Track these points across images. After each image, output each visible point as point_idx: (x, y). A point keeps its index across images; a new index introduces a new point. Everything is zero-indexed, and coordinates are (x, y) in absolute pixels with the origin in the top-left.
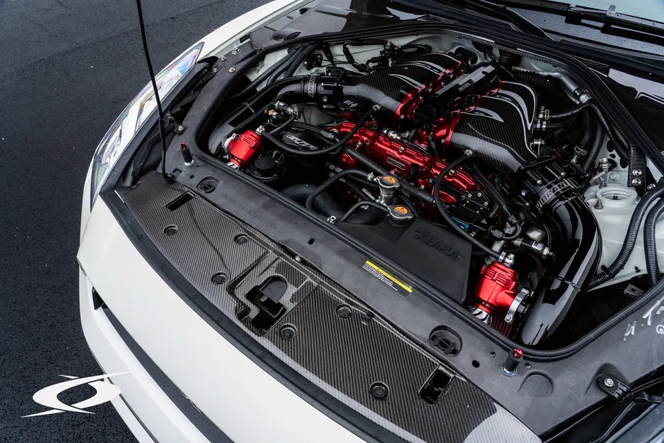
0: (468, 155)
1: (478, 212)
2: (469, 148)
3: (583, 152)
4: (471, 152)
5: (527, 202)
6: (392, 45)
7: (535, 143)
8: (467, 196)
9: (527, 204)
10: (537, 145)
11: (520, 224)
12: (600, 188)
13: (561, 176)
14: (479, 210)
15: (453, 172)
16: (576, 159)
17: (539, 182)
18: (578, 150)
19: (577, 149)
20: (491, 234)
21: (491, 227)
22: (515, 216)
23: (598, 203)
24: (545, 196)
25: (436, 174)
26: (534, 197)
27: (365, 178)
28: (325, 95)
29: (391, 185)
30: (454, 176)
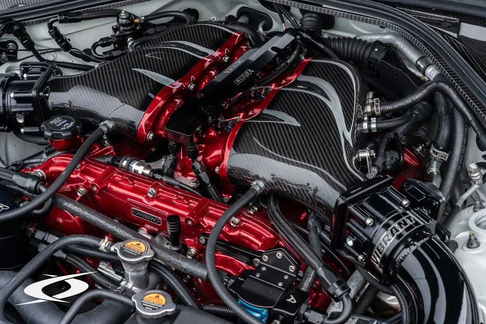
0: (258, 189)
1: (280, 284)
2: (257, 177)
3: (442, 155)
4: (262, 184)
5: (360, 253)
6: (130, 16)
7: (362, 155)
8: (261, 259)
9: (360, 257)
10: (364, 159)
11: (348, 296)
12: (475, 211)
13: (403, 207)
14: (283, 280)
15: (237, 220)
16: (437, 167)
17: (369, 221)
18: (436, 154)
19: (434, 152)
20: (305, 318)
21: (304, 307)
22: (339, 283)
23: (470, 239)
24: (381, 244)
25: (210, 227)
26: (366, 246)
27: (96, 248)
28: (20, 112)
29: (138, 256)
30: (240, 227)
